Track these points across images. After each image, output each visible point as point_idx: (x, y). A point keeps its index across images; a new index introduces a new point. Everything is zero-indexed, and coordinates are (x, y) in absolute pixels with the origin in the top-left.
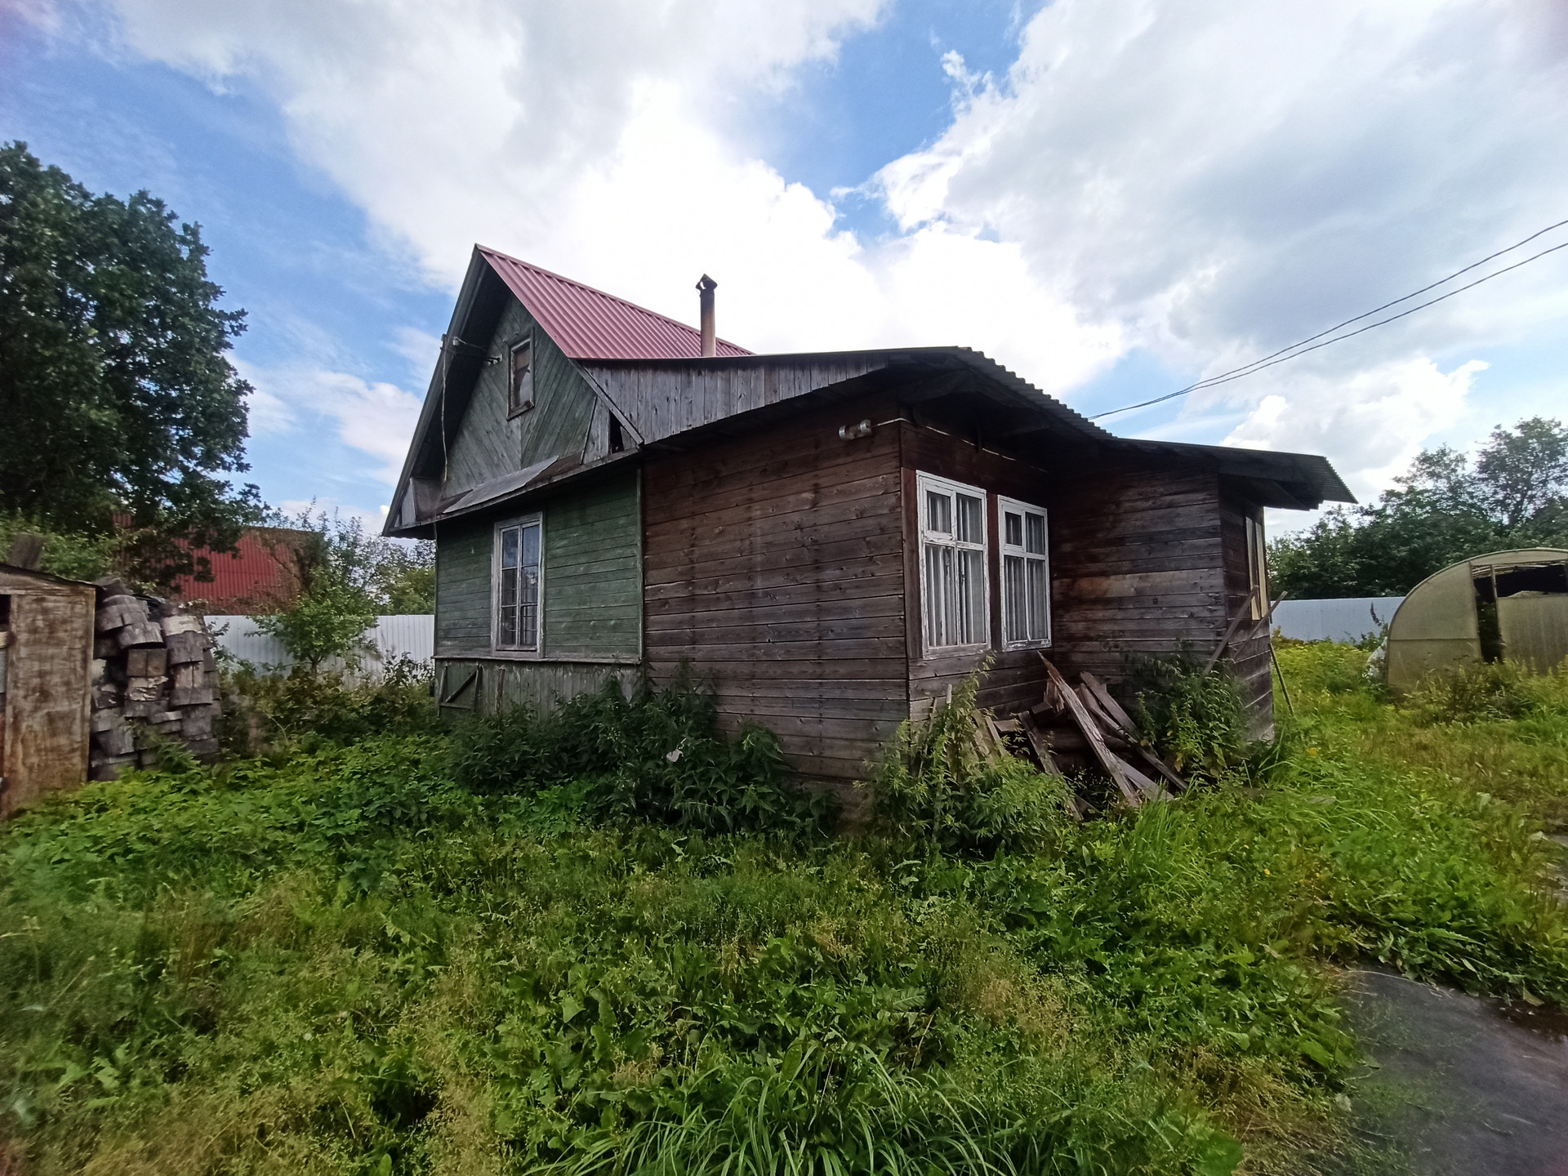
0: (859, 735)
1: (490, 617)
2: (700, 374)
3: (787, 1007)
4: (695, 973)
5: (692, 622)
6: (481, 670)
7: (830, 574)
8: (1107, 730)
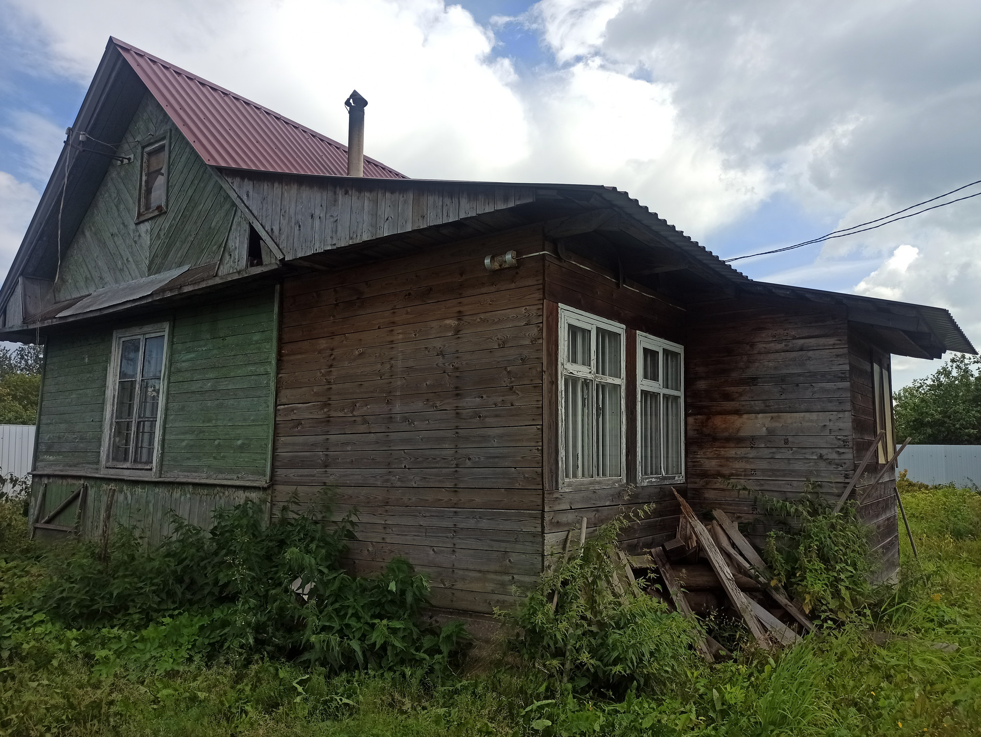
0: (494, 567)
1: (102, 432)
2: (346, 193)
5: (326, 446)
6: (86, 488)
7: (470, 402)
8: (738, 569)
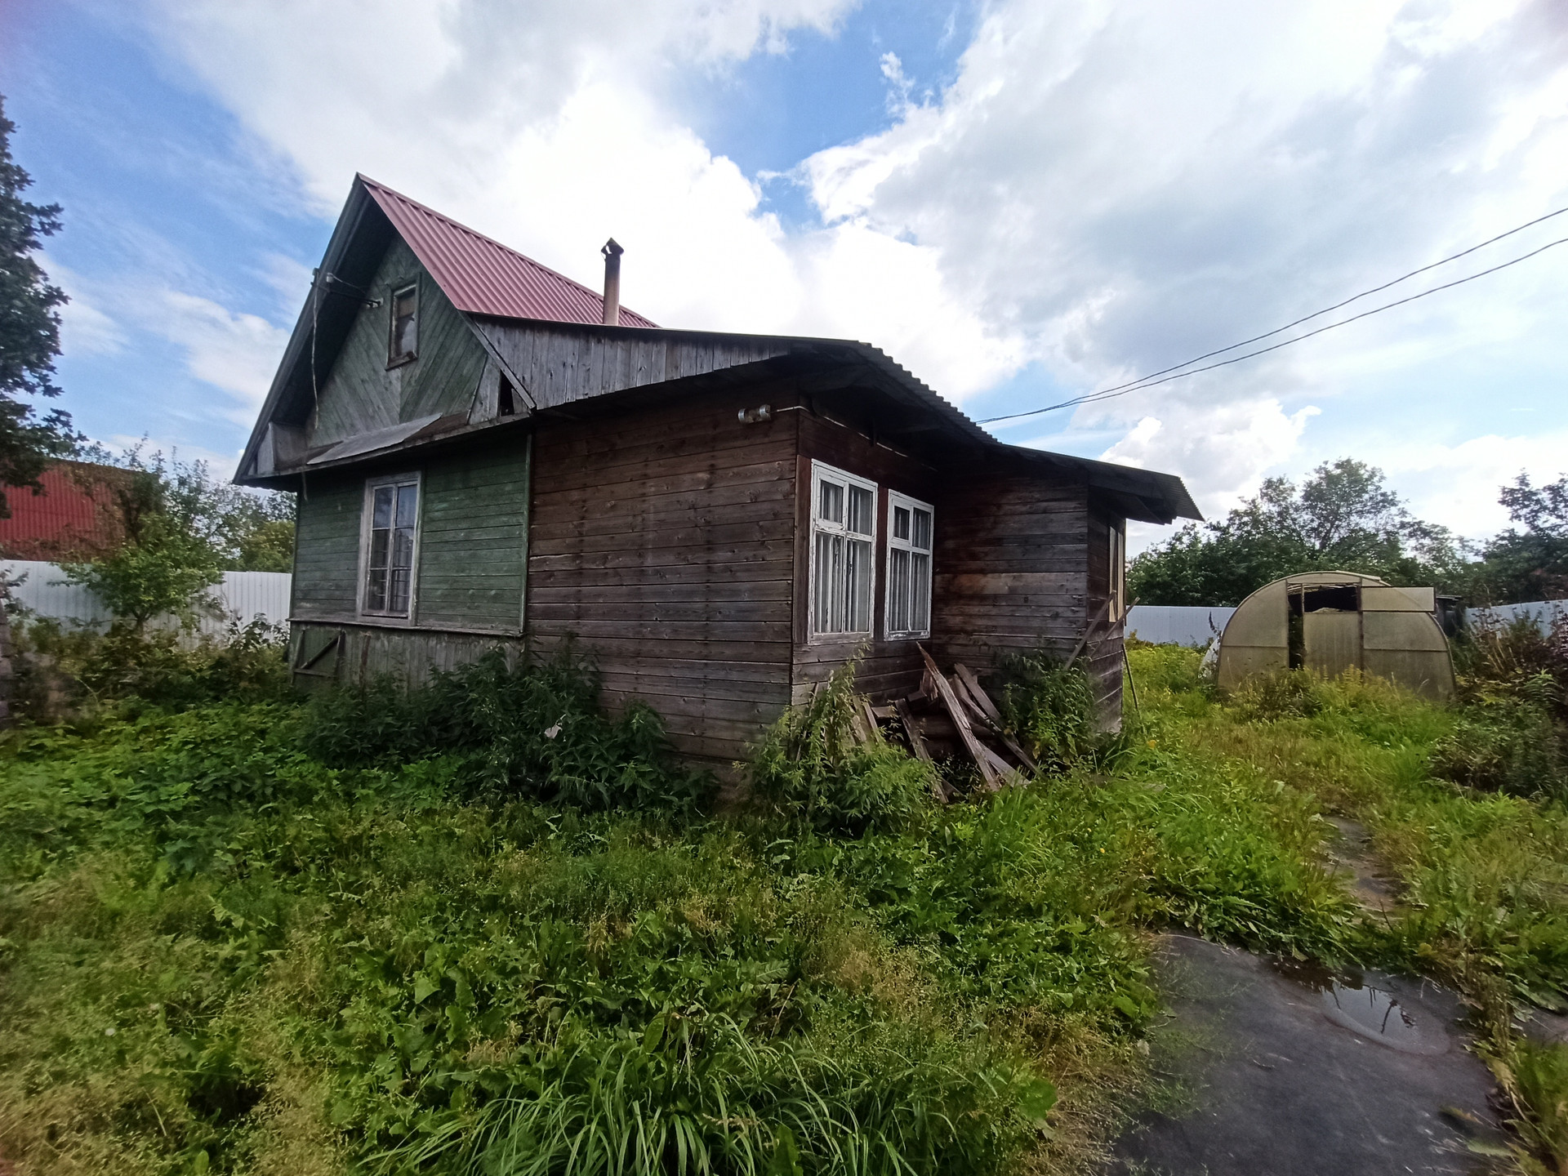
0: (743, 716)
1: (357, 579)
2: (599, 341)
3: (653, 982)
4: (561, 950)
5: (578, 597)
6: (343, 635)
7: (722, 556)
8: (975, 718)
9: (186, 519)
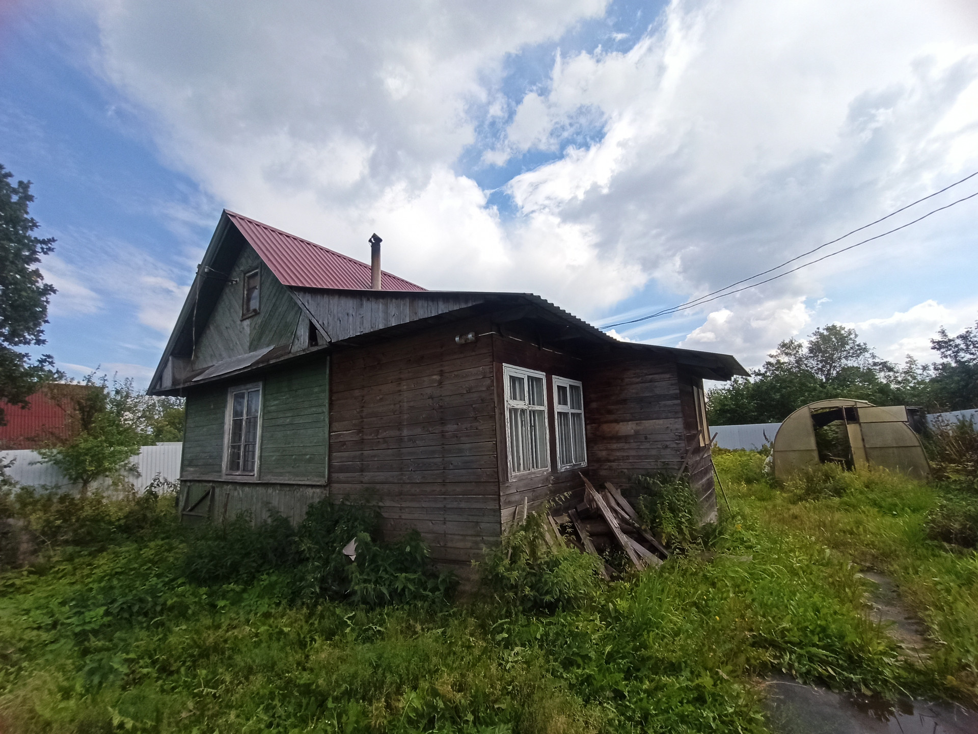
0: (470, 532)
1: (223, 452)
2: (368, 299)
5: (361, 457)
6: (214, 488)
7: (451, 428)
8: (622, 520)
9: (119, 414)
